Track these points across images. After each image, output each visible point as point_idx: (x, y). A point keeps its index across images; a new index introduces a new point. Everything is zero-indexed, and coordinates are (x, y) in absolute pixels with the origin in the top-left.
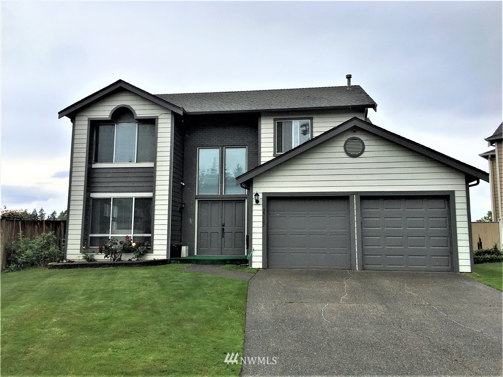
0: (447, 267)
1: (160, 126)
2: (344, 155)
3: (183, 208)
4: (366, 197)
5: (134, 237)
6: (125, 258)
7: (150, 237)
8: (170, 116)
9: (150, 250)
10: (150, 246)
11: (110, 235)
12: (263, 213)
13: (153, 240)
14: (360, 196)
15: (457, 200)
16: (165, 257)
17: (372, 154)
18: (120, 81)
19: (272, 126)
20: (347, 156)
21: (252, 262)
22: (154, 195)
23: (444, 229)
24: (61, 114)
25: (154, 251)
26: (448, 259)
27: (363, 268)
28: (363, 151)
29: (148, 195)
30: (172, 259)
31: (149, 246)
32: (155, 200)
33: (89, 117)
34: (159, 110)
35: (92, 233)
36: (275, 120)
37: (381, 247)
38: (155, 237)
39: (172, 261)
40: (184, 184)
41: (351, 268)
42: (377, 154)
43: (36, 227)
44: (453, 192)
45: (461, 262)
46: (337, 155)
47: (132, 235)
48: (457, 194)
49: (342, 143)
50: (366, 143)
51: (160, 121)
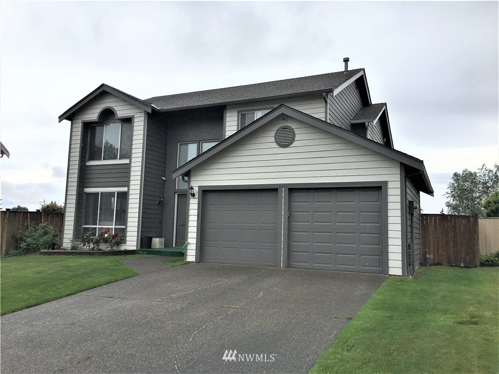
0: (378, 268)
1: (135, 124)
2: (275, 145)
3: (162, 201)
4: (293, 190)
5: (115, 228)
6: (104, 247)
7: (124, 229)
8: (143, 114)
9: (123, 240)
10: (124, 237)
11: (98, 226)
12: (198, 206)
13: (127, 232)
14: (289, 189)
15: (390, 192)
16: (135, 248)
17: (302, 143)
18: (103, 85)
19: (236, 118)
20: (278, 147)
21: (186, 256)
22: (129, 189)
23: (376, 224)
24: (61, 118)
25: (127, 242)
26: (380, 258)
27: (288, 265)
28: (293, 141)
29: (125, 189)
30: (142, 250)
31: (122, 237)
32: (129, 194)
33: (83, 120)
34: (135, 110)
35: (85, 224)
36: (238, 112)
37: (309, 244)
38: (129, 229)
39: (140, 252)
40: (164, 179)
41: (277, 265)
42: (307, 143)
43: (49, 218)
44: (386, 183)
45: (391, 264)
46: (268, 145)
47: (113, 227)
48: (390, 185)
49: (273, 133)
50: (297, 131)
51: (136, 120)
